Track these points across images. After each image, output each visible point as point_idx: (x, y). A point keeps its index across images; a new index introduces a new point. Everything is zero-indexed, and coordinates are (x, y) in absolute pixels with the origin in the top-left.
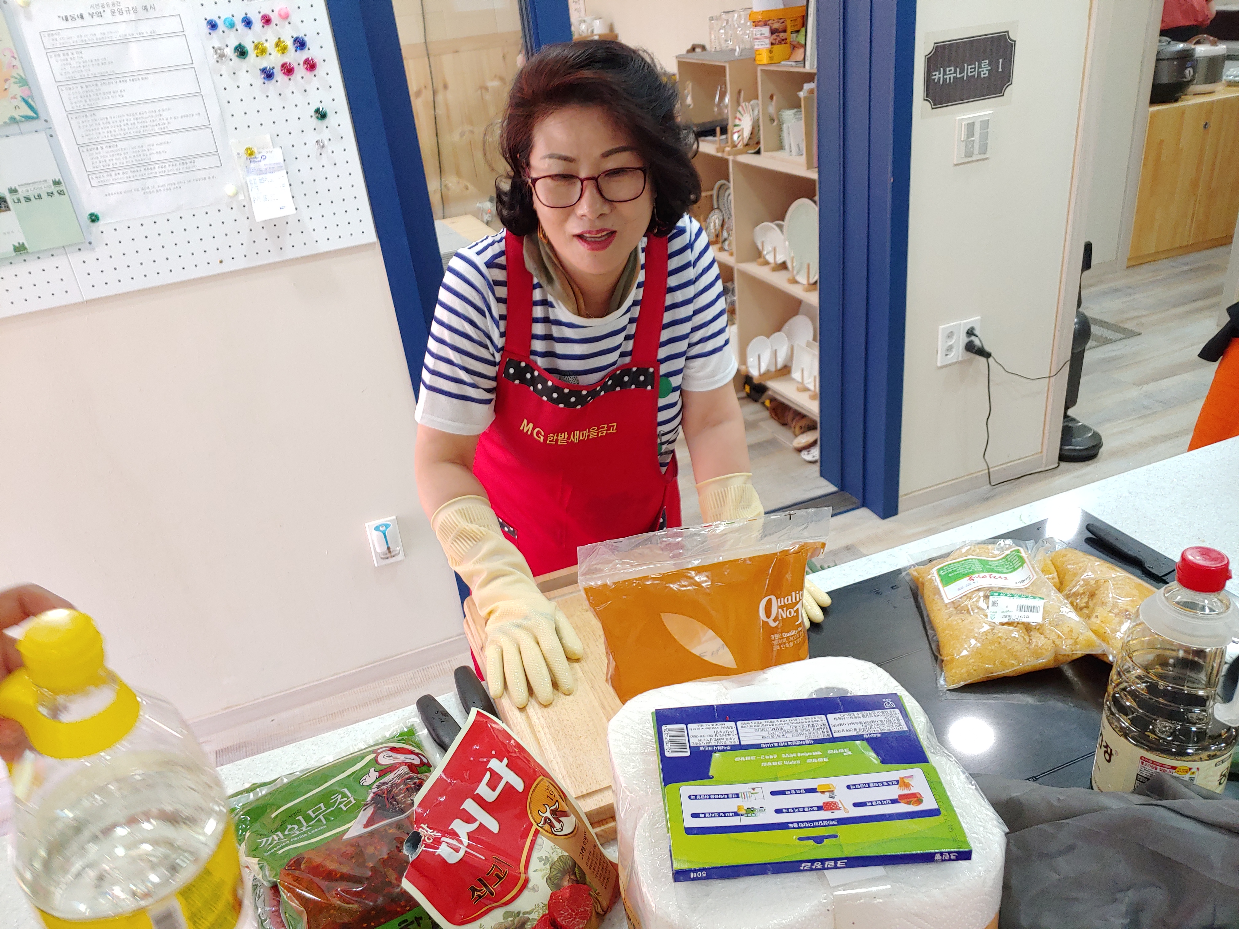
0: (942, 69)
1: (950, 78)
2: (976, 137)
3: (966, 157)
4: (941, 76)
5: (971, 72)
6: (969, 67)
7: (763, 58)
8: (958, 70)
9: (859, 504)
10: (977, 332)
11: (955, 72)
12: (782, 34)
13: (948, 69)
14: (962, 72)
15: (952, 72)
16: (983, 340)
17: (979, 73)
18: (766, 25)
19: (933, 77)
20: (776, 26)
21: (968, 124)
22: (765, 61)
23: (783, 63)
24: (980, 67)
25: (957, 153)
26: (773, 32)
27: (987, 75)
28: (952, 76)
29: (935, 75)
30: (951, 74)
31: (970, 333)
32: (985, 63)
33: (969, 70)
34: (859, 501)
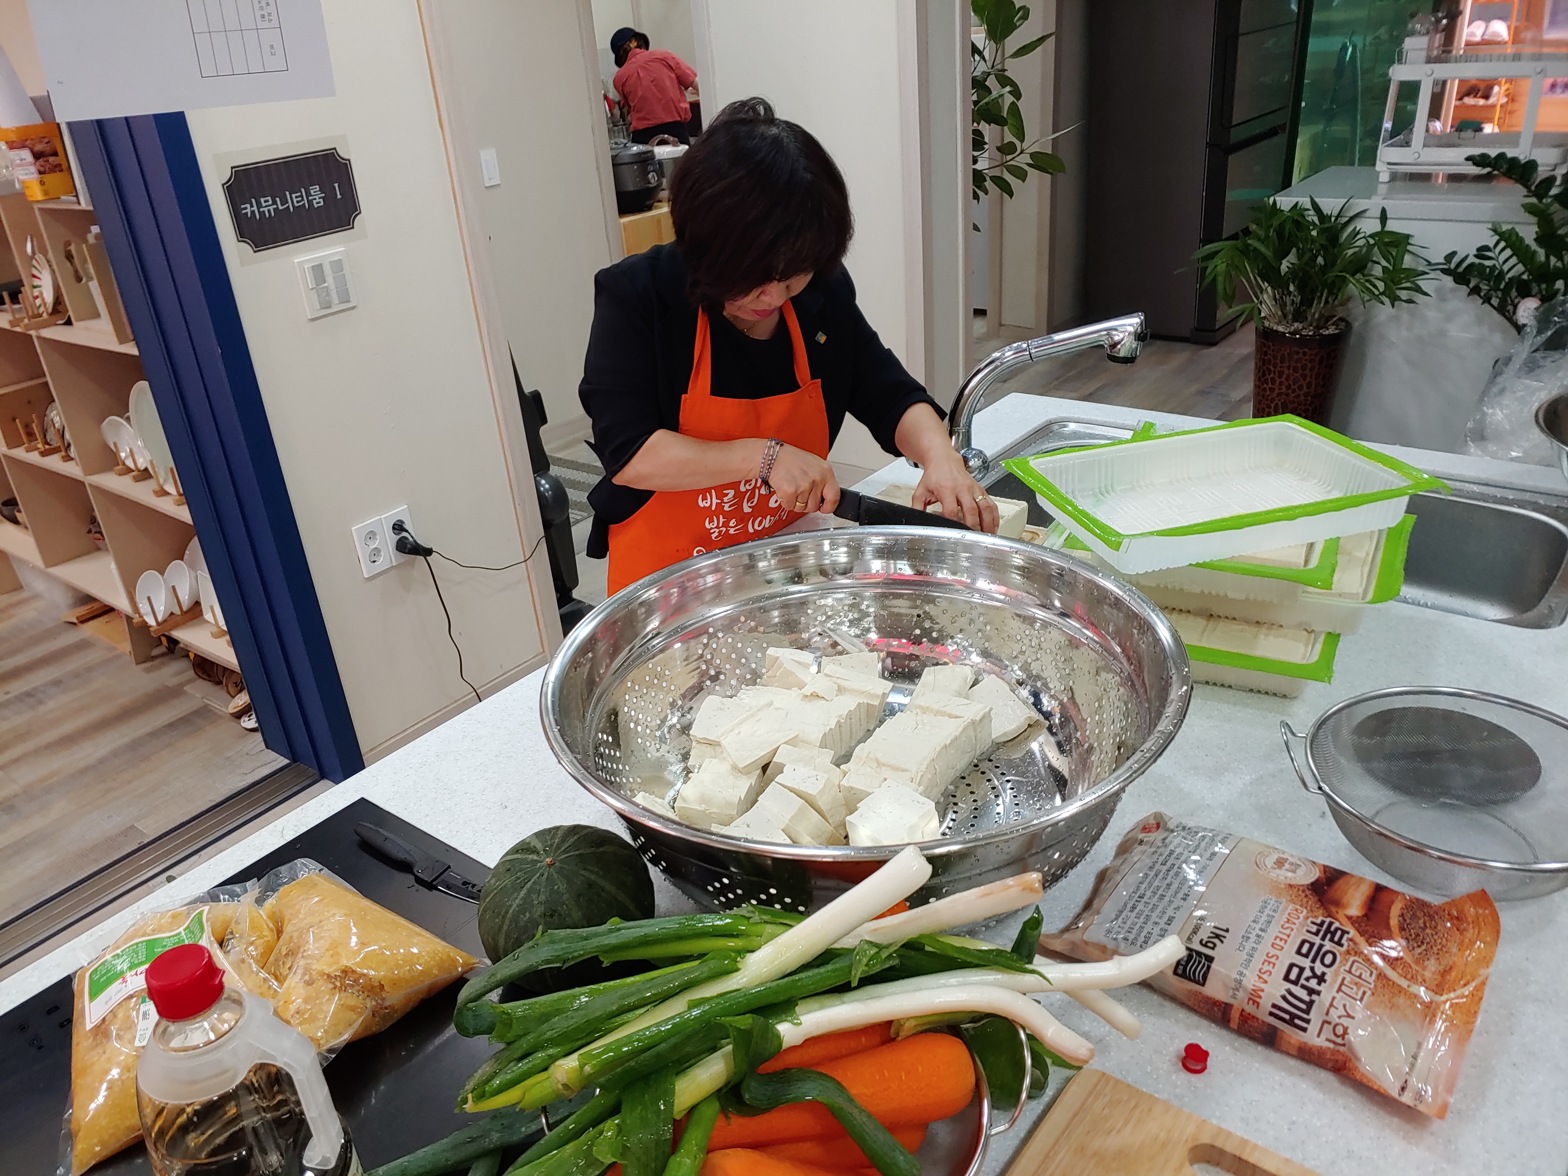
0: (253, 200)
1: (269, 211)
2: (330, 281)
3: (322, 308)
4: (255, 208)
5: (298, 202)
6: (294, 196)
7: (36, 193)
8: (278, 199)
9: (317, 777)
10: (406, 526)
11: (274, 202)
12: (51, 159)
13: (262, 200)
14: (284, 201)
15: (270, 202)
16: (418, 534)
17: (310, 202)
18: (23, 147)
19: (244, 211)
20: (39, 147)
21: (313, 267)
22: (39, 196)
23: (63, 197)
24: (308, 194)
25: (309, 306)
26: (37, 156)
27: (322, 204)
28: (271, 208)
29: (246, 208)
30: (268, 206)
31: (399, 527)
32: (315, 189)
33: (295, 200)
34: (314, 771)
